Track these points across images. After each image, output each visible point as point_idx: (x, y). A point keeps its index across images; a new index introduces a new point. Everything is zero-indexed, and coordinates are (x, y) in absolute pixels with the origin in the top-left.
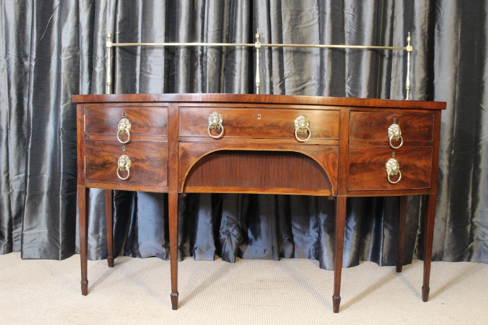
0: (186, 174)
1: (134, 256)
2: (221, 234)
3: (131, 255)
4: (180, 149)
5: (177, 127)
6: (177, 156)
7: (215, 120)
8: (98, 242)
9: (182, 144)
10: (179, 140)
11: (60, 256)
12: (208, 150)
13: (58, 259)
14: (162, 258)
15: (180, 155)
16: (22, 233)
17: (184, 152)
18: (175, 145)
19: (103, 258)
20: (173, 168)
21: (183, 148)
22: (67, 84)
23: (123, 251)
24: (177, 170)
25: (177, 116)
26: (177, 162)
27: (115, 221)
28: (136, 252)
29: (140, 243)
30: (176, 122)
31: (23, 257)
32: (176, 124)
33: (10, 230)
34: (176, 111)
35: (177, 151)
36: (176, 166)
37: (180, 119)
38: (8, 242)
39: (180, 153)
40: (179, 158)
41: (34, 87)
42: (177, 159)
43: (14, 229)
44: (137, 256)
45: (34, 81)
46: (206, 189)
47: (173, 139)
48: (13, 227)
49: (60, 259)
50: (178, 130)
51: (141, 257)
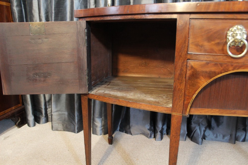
0: (194, 96)
1: (126, 132)
2: (192, 123)
3: (124, 131)
4: (189, 68)
5: (187, 43)
6: (184, 76)
7: (238, 35)
8: (102, 124)
9: (191, 63)
10: (188, 57)
11: (76, 131)
12: (223, 71)
13: (75, 133)
14: (147, 137)
15: (188, 75)
16: (51, 114)
17: (193, 72)
18: (183, 63)
19: (105, 134)
20: (179, 89)
21: (192, 67)
22: (78, 7)
23: (119, 128)
24: (183, 91)
25: (187, 29)
26: (184, 82)
27: (113, 109)
28: (128, 131)
29: (132, 126)
30: (186, 37)
31: (53, 129)
32: (186, 39)
33: (46, 109)
34: (186, 23)
35: (185, 70)
36: (183, 87)
37: (191, 33)
38: (45, 116)
39: (189, 72)
40: (187, 78)
41: (55, 10)
42: (184, 79)
43: (48, 108)
44: (129, 133)
45: (55, 5)
46: (212, 112)
47: (180, 56)
48: (47, 107)
49: (76, 132)
50: (188, 46)
51: (131, 134)
